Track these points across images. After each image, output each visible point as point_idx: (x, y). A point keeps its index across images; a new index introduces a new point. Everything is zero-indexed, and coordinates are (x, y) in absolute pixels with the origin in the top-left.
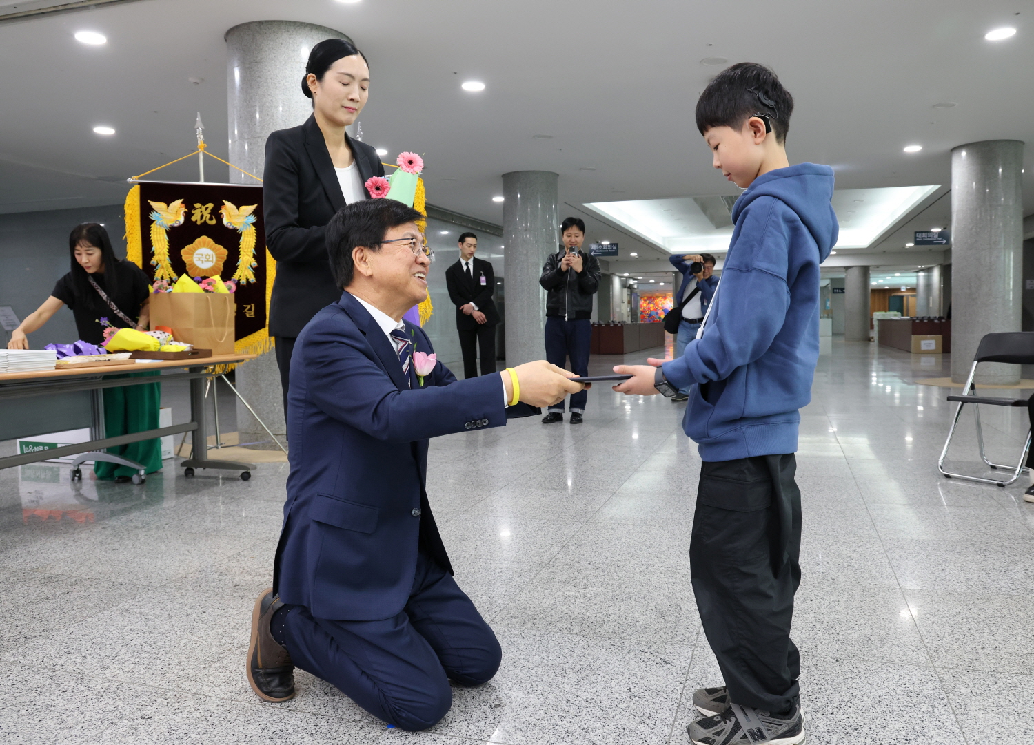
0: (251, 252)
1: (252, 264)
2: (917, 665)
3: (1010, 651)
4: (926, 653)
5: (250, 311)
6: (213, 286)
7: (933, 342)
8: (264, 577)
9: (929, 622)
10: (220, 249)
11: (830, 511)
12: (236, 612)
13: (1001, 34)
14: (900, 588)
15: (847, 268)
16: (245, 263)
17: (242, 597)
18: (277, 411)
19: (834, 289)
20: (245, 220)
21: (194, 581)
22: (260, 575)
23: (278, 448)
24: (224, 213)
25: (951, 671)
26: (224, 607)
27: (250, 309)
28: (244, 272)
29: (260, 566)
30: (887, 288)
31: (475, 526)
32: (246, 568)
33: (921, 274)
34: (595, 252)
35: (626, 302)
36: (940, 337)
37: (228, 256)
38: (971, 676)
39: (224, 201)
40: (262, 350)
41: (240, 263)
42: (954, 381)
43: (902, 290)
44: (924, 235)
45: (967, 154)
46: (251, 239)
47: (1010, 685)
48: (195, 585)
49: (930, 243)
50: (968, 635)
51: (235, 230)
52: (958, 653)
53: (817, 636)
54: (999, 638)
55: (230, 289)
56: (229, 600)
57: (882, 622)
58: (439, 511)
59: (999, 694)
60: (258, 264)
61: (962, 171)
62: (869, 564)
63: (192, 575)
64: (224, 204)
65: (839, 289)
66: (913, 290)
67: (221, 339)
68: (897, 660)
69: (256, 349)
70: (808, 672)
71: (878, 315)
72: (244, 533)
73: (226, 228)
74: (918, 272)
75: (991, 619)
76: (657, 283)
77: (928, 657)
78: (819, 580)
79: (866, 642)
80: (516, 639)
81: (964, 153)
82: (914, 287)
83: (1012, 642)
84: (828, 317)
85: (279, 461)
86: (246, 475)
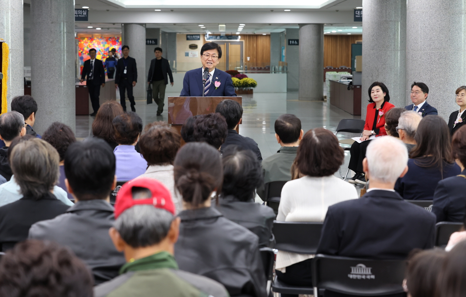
15: (301, 25)
71: (330, 76)
76: (94, 28)
84: (283, 71)
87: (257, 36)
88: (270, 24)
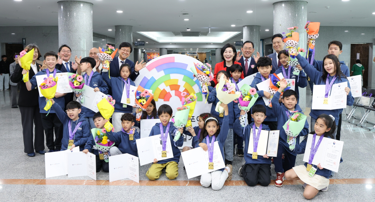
15: (216, 48)
19: (212, 53)
34: (137, 44)
35: (143, 58)
44: (238, 43)
45: (247, 28)
87: (202, 53)
88: (206, 48)
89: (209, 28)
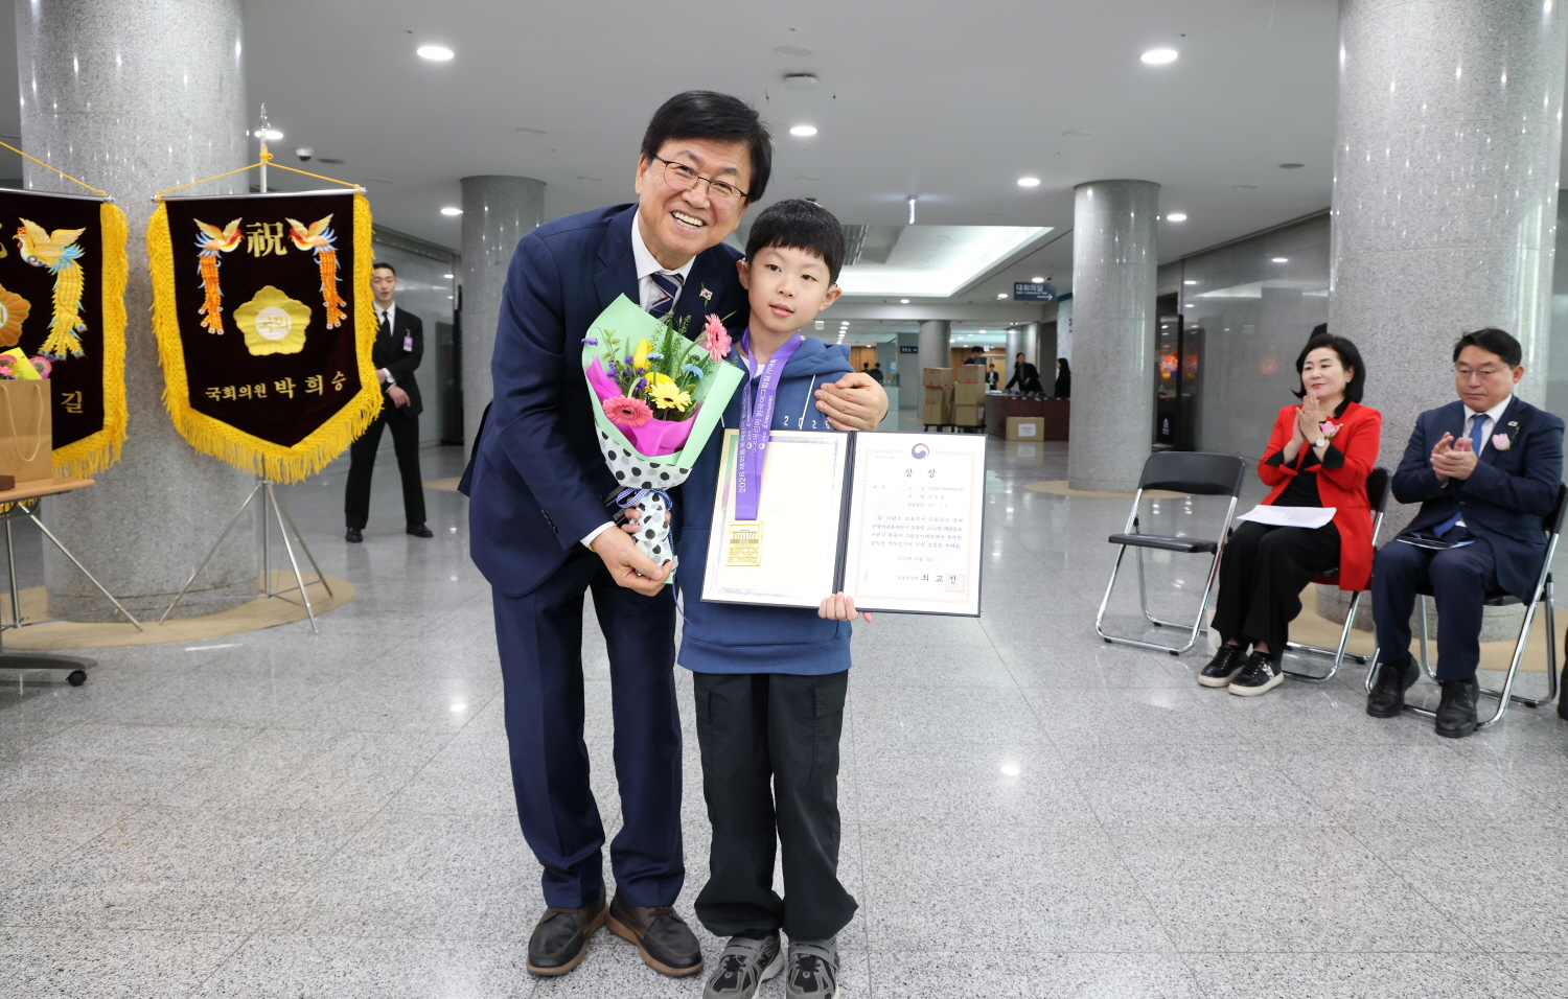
0: (74, 306)
1: (77, 327)
2: (1158, 951)
3: (1258, 916)
4: (1163, 931)
5: (75, 403)
6: (10, 367)
7: (1033, 426)
8: (158, 883)
9: (1152, 880)
10: (15, 300)
11: (979, 704)
12: (123, 963)
13: (1160, 57)
14: (1102, 826)
15: (922, 322)
16: (64, 326)
17: (126, 929)
18: (121, 560)
19: (901, 348)
20: (63, 253)
21: (25, 904)
22: (149, 879)
23: (123, 619)
24: (22, 240)
25: (1201, 957)
26: (97, 955)
27: (74, 400)
28: (64, 337)
29: (146, 861)
30: (966, 346)
31: (487, 755)
32: (120, 867)
33: (1012, 332)
36: (1041, 420)
37: (30, 312)
38: (1226, 962)
39: (22, 220)
40: (96, 466)
41: (54, 323)
42: (1072, 486)
43: (985, 350)
44: (1026, 287)
45: (1095, 194)
46: (75, 285)
47: (1273, 972)
48: (29, 913)
49: (1033, 298)
50: (1203, 896)
51: (43, 270)
52: (1200, 926)
53: (1022, 916)
54: (1240, 898)
55: (40, 370)
56: (103, 939)
57: (1096, 884)
58: (423, 729)
59: (1266, 988)
60: (88, 326)
61: (1087, 216)
62: (1053, 789)
63: (19, 892)
64: (22, 225)
65: (908, 347)
66: (1001, 350)
67: (28, 455)
68: (1132, 948)
69: (85, 466)
70: (1029, 980)
72: (100, 794)
73: (27, 266)
74: (1008, 329)
75: (1222, 868)
77: (1167, 937)
78: (998, 822)
79: (1085, 921)
80: (608, 966)
81: (1090, 192)
82: (1004, 346)
83: (1256, 902)
85: (130, 644)
86: (78, 676)
88: (881, 321)
89: (909, 198)
